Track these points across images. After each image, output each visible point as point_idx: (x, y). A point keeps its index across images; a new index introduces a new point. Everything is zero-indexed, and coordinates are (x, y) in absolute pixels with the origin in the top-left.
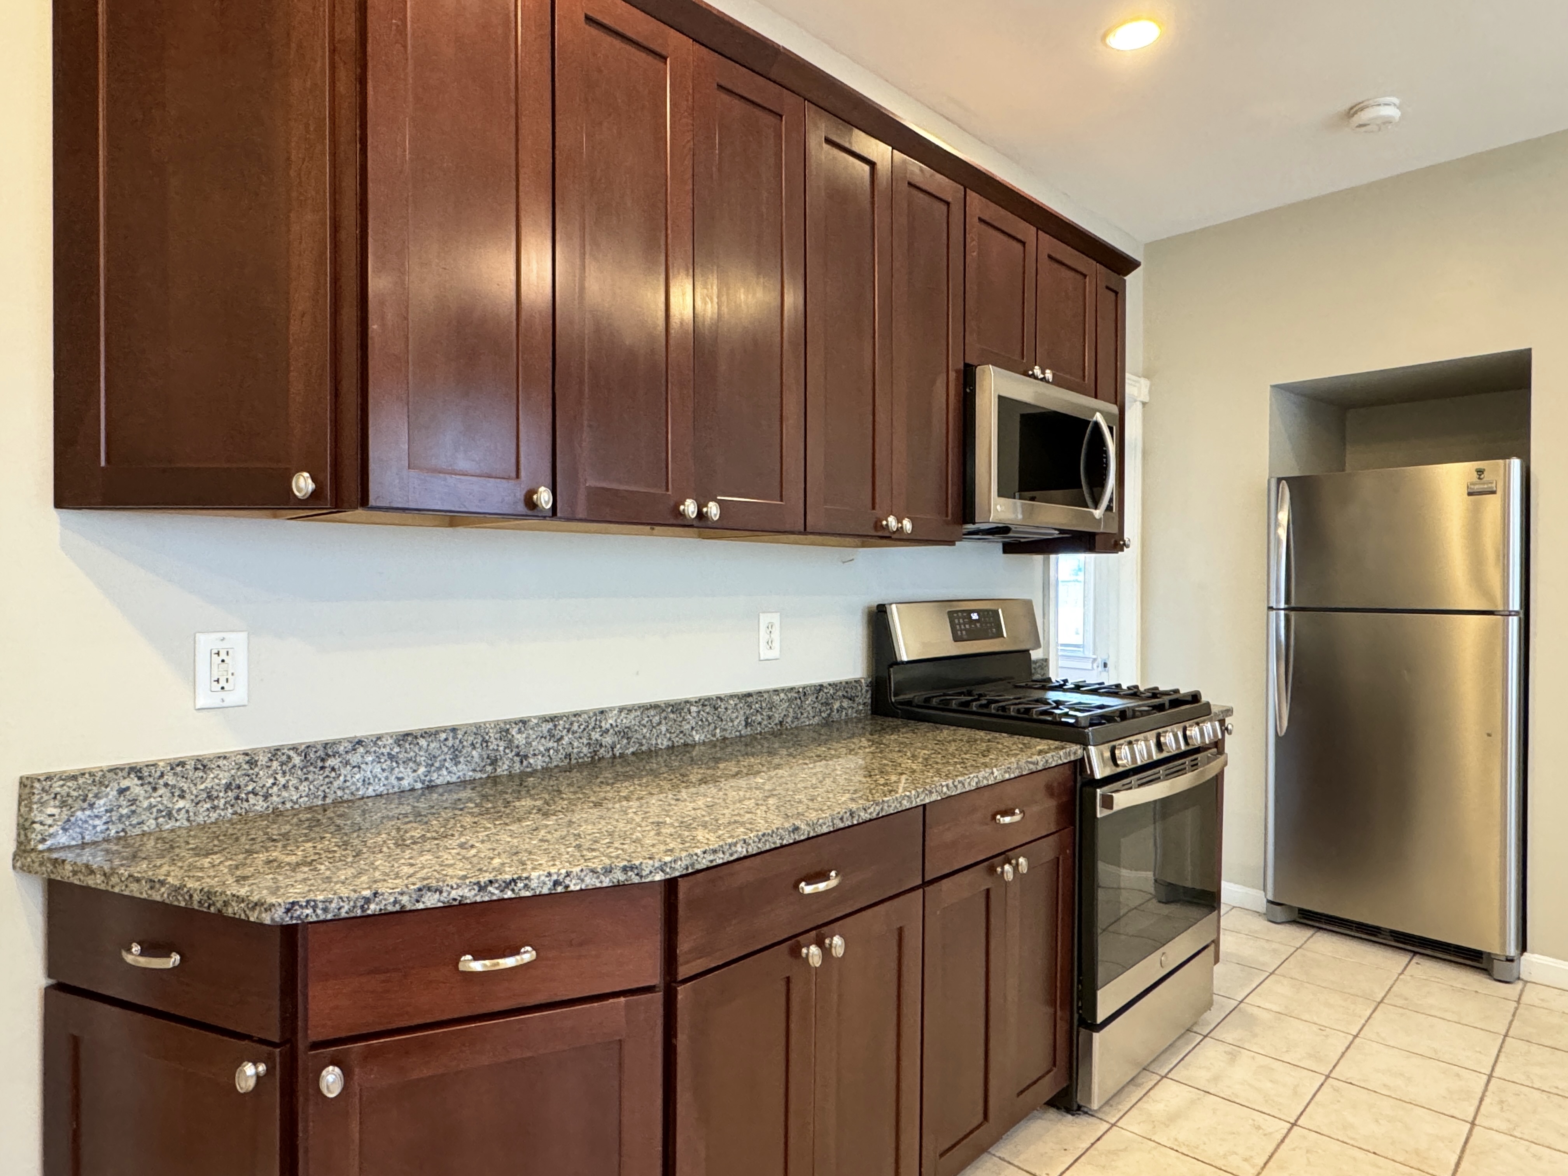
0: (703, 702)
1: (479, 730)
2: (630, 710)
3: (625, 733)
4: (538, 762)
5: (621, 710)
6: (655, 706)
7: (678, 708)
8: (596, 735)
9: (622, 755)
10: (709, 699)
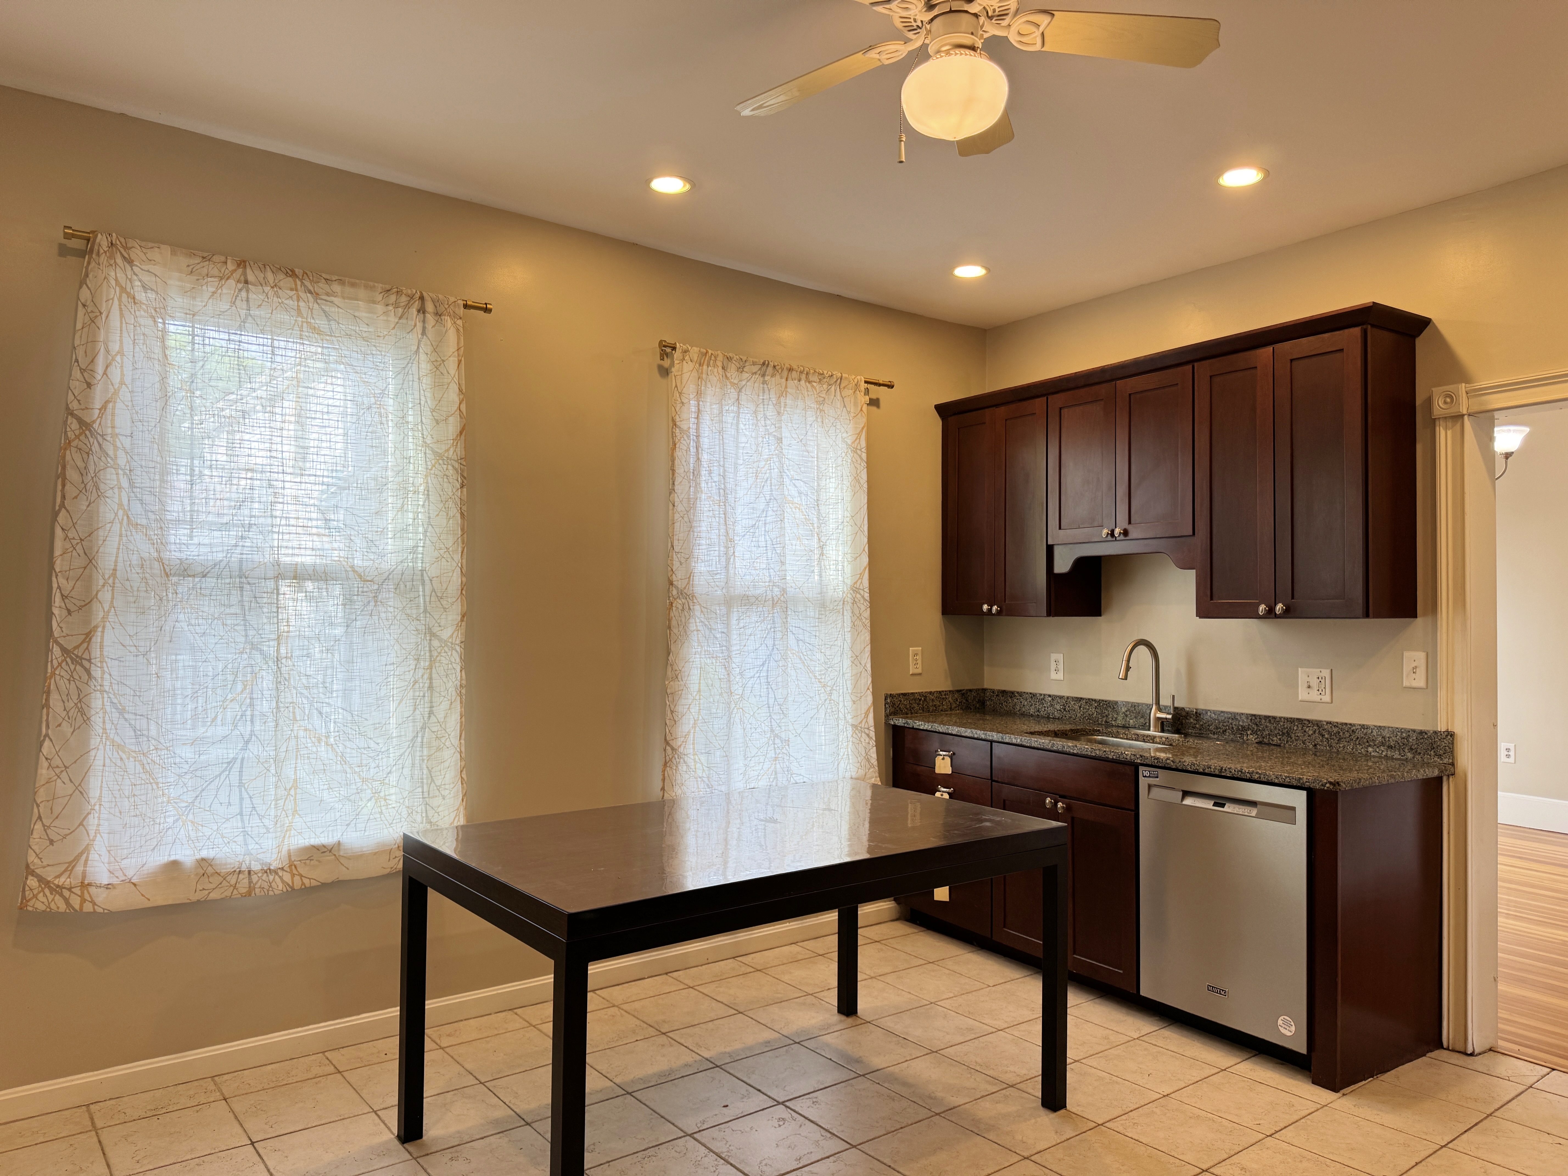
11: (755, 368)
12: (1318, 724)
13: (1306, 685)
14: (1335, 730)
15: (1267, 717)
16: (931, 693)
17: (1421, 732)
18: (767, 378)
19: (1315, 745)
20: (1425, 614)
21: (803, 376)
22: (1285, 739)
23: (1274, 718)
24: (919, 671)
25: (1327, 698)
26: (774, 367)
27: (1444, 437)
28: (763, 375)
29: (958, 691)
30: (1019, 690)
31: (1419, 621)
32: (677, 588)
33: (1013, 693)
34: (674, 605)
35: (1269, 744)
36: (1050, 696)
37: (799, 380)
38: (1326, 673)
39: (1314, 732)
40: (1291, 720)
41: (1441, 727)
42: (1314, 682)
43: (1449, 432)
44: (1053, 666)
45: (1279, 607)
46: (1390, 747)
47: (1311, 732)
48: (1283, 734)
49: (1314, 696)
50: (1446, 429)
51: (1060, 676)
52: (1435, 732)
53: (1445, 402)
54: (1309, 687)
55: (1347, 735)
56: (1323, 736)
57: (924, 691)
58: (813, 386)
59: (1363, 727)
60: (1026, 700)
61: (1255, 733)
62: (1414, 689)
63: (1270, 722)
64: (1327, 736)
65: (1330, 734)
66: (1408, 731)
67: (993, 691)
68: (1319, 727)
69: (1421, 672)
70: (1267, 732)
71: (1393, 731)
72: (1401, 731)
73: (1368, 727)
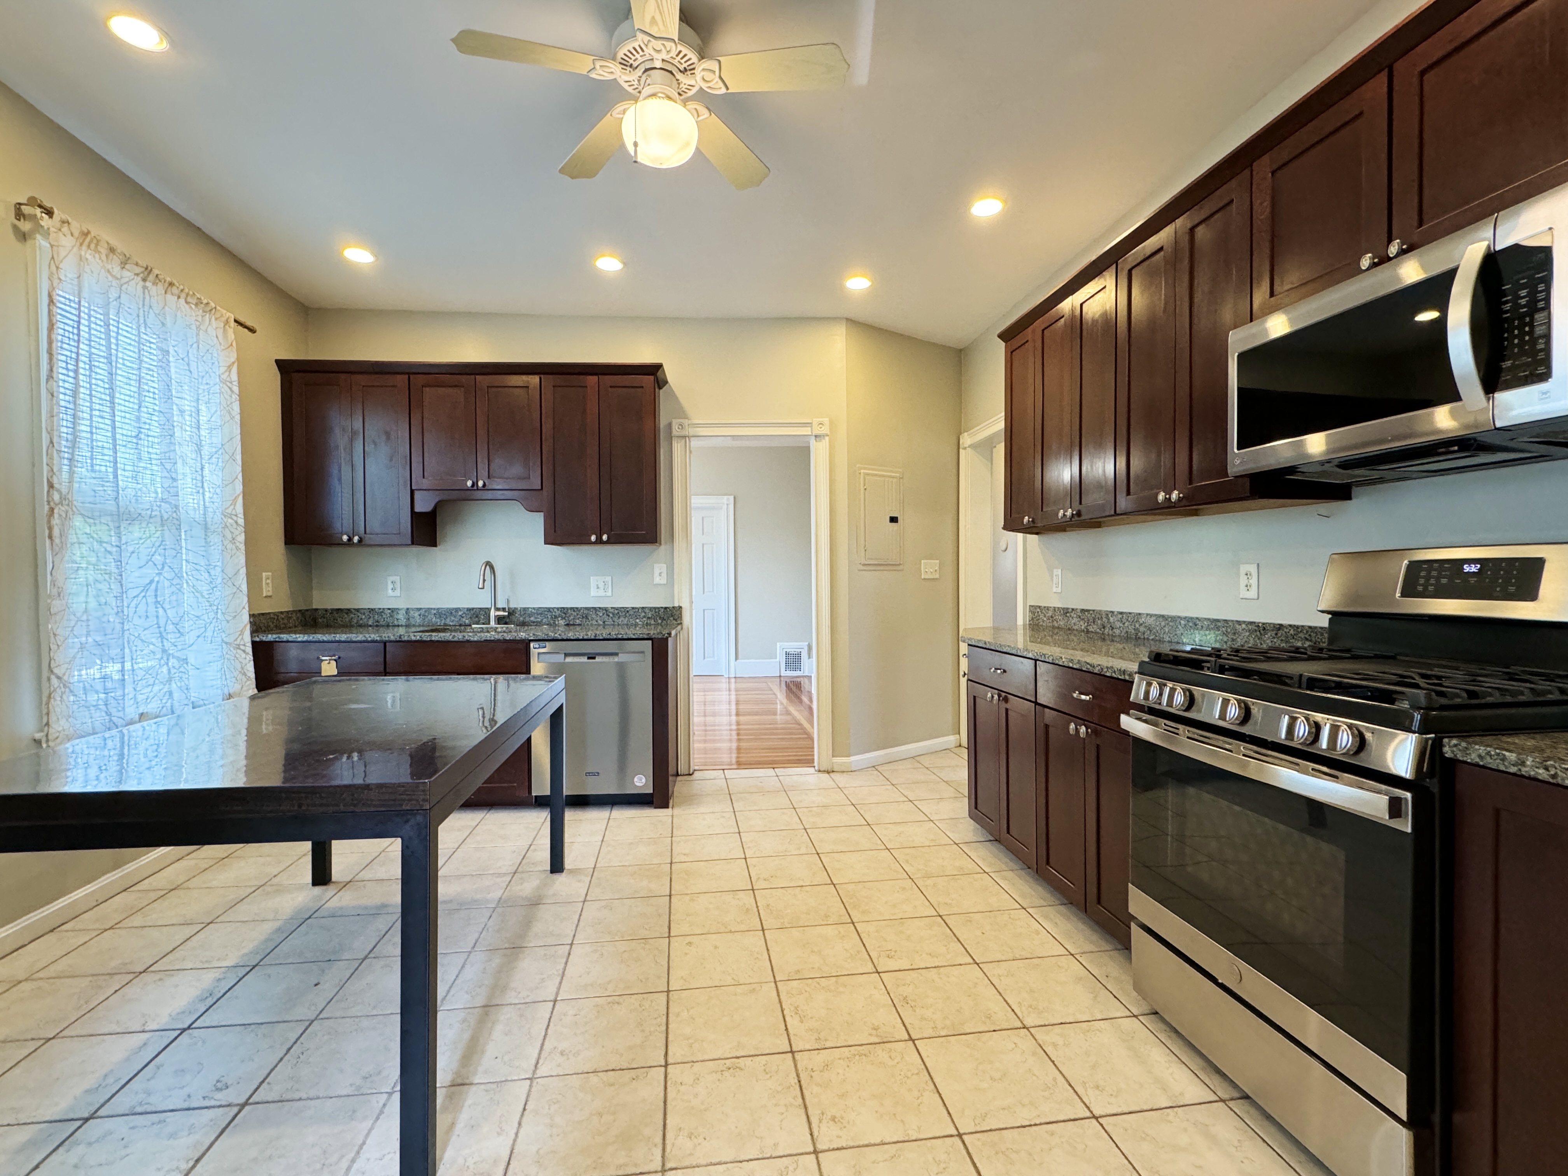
11: (138, 270)
13: (596, 587)
14: (616, 612)
15: (571, 608)
16: (282, 613)
17: (666, 608)
18: (148, 284)
19: (604, 622)
20: (666, 543)
21: (183, 295)
22: (584, 620)
23: (577, 608)
24: (270, 594)
25: (609, 594)
26: (157, 276)
27: (677, 446)
28: (144, 280)
29: (300, 611)
30: (357, 607)
31: (663, 547)
32: (59, 491)
33: (349, 610)
34: (56, 511)
35: (574, 625)
36: (389, 609)
37: (179, 297)
38: (609, 579)
39: (603, 614)
40: (589, 609)
41: (676, 605)
42: (601, 585)
43: (679, 445)
44: (390, 586)
45: (605, 537)
46: (649, 618)
47: (601, 614)
48: (583, 617)
49: (601, 593)
50: (677, 443)
51: (397, 593)
52: (673, 607)
53: (679, 428)
54: (598, 588)
55: (624, 613)
56: (609, 616)
57: (277, 611)
58: (191, 307)
59: (633, 608)
60: (364, 614)
61: (564, 618)
62: (660, 585)
63: (574, 611)
64: (611, 615)
65: (613, 614)
66: (658, 608)
67: (326, 610)
68: (606, 611)
69: (664, 575)
70: (572, 617)
71: (651, 609)
72: (655, 608)
73: (636, 608)
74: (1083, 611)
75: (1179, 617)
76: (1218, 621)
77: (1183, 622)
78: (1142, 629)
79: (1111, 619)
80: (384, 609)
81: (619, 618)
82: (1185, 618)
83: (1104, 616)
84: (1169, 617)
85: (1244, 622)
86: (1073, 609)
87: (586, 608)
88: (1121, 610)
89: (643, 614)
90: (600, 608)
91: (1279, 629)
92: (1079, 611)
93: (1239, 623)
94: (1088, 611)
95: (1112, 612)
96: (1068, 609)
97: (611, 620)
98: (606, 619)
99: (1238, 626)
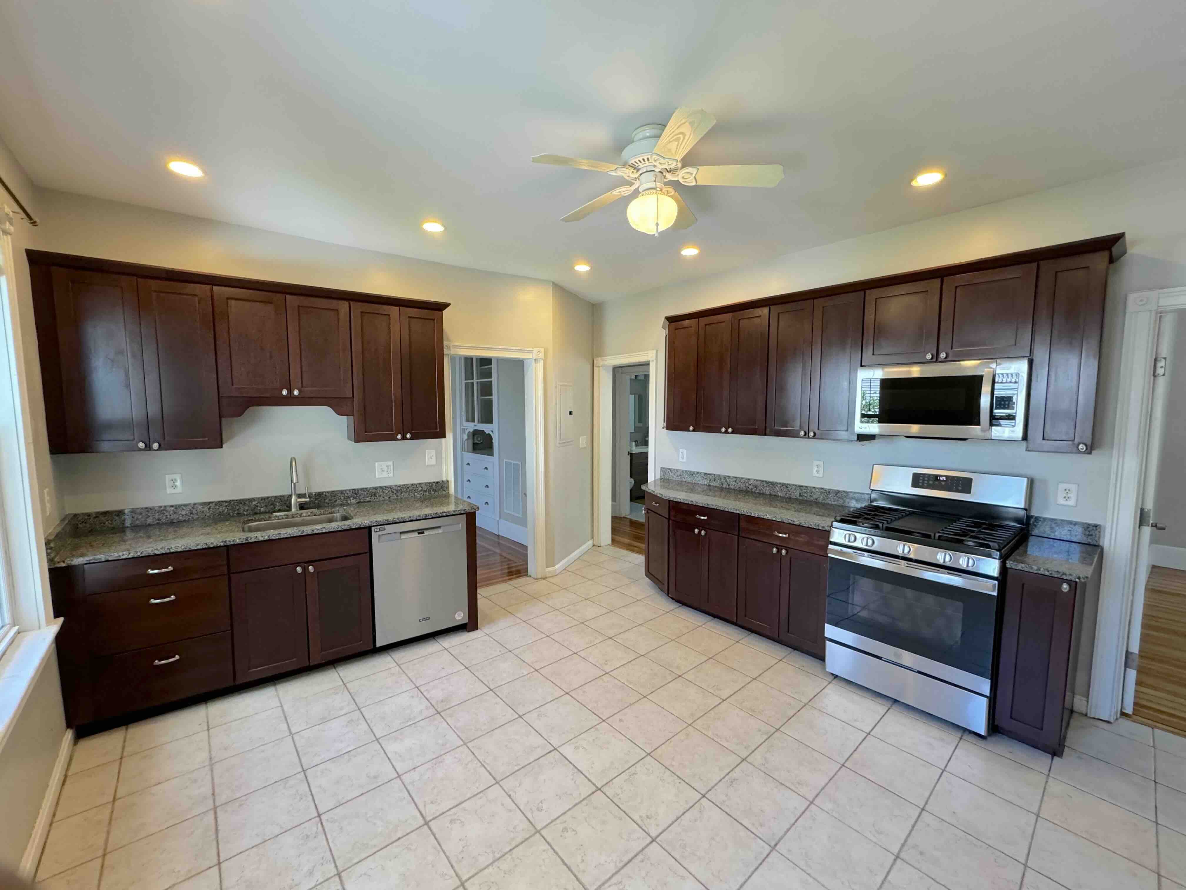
0: (783, 485)
1: (719, 476)
2: (757, 480)
3: (756, 486)
4: (732, 487)
5: (755, 480)
6: (766, 482)
7: (774, 484)
8: (747, 485)
9: (755, 492)
10: (785, 484)
12: (391, 487)
13: (380, 470)
14: (399, 488)
15: (361, 489)
17: (437, 482)
19: (389, 498)
23: (366, 489)
25: (391, 475)
35: (364, 502)
38: (390, 463)
40: (376, 488)
41: (444, 479)
42: (385, 468)
43: (445, 361)
45: (408, 436)
46: (425, 491)
47: (387, 492)
48: (372, 495)
49: (385, 475)
51: (179, 490)
52: (442, 481)
54: (382, 471)
55: (405, 489)
56: (393, 492)
59: (412, 485)
60: (141, 514)
61: (355, 498)
62: (432, 466)
63: (364, 491)
64: (395, 492)
65: (397, 491)
66: (432, 483)
67: (89, 515)
68: (391, 489)
69: (434, 458)
70: (362, 496)
71: (426, 484)
72: (429, 483)
73: (415, 484)
74: (705, 474)
75: (777, 483)
76: (802, 486)
77: (779, 486)
78: (751, 487)
79: (728, 480)
80: (165, 507)
81: (401, 493)
82: (780, 484)
83: (722, 478)
84: (769, 482)
85: (818, 488)
86: (698, 473)
87: (374, 488)
88: (736, 476)
89: (420, 489)
90: (386, 487)
91: (838, 493)
92: (703, 474)
93: (814, 488)
94: (710, 474)
95: (729, 477)
96: (694, 472)
97: (394, 495)
98: (391, 495)
99: (814, 490)
